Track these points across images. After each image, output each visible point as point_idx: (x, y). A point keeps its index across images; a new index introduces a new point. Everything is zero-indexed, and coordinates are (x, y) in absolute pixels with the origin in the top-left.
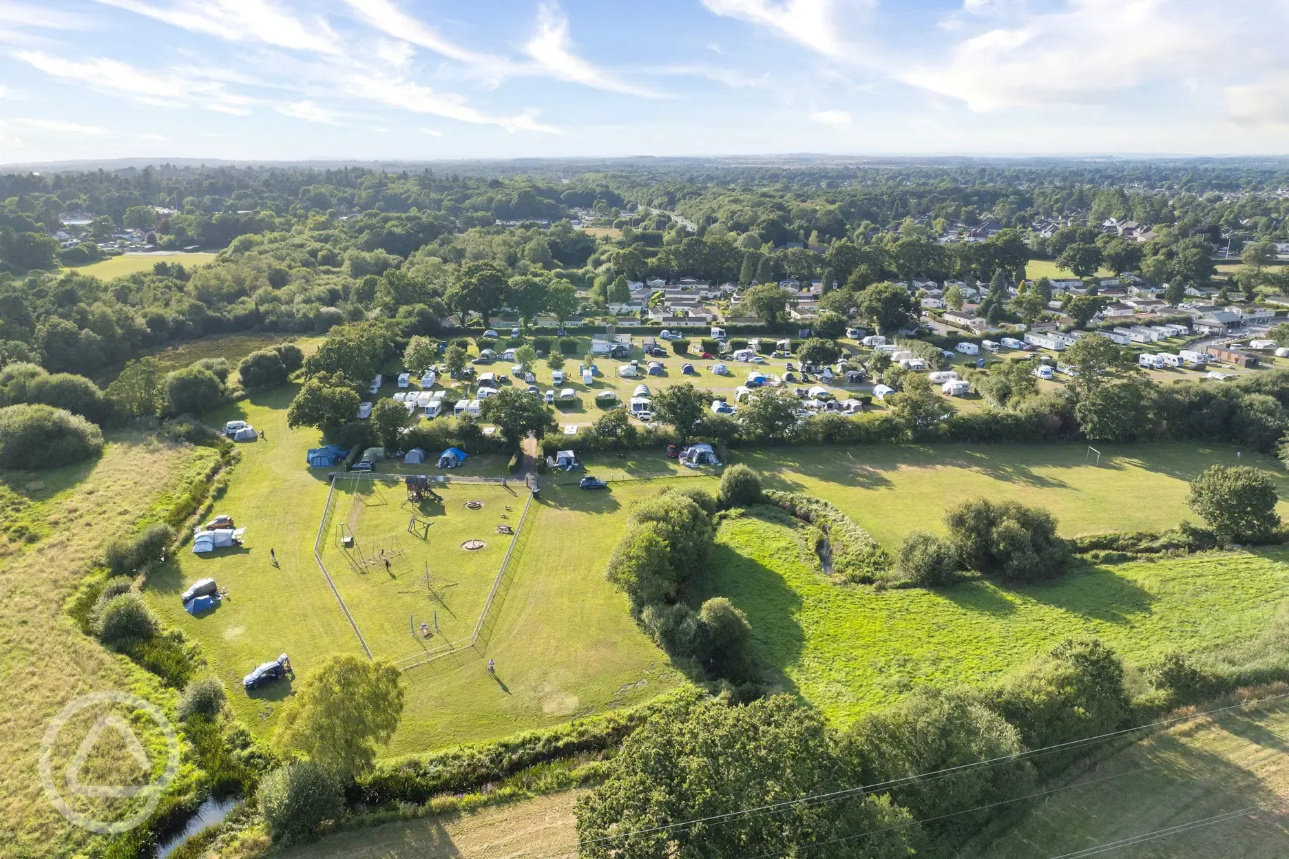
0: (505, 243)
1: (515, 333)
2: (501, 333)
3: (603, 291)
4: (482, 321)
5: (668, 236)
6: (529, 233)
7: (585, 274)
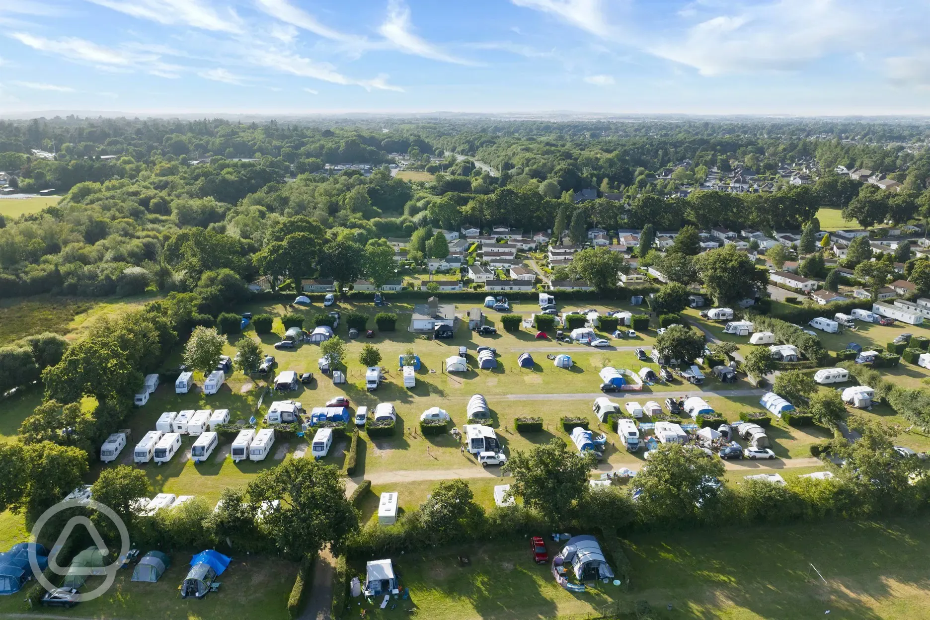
0: (327, 193)
1: (329, 300)
2: (313, 299)
3: (422, 247)
4: (293, 285)
5: (476, 182)
6: (351, 180)
7: (403, 223)
